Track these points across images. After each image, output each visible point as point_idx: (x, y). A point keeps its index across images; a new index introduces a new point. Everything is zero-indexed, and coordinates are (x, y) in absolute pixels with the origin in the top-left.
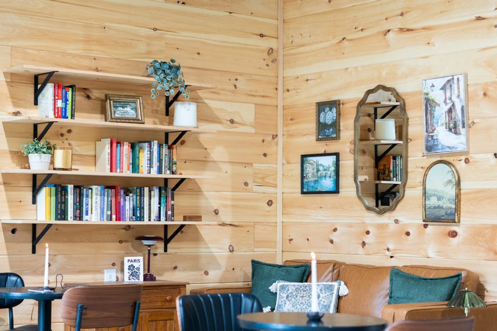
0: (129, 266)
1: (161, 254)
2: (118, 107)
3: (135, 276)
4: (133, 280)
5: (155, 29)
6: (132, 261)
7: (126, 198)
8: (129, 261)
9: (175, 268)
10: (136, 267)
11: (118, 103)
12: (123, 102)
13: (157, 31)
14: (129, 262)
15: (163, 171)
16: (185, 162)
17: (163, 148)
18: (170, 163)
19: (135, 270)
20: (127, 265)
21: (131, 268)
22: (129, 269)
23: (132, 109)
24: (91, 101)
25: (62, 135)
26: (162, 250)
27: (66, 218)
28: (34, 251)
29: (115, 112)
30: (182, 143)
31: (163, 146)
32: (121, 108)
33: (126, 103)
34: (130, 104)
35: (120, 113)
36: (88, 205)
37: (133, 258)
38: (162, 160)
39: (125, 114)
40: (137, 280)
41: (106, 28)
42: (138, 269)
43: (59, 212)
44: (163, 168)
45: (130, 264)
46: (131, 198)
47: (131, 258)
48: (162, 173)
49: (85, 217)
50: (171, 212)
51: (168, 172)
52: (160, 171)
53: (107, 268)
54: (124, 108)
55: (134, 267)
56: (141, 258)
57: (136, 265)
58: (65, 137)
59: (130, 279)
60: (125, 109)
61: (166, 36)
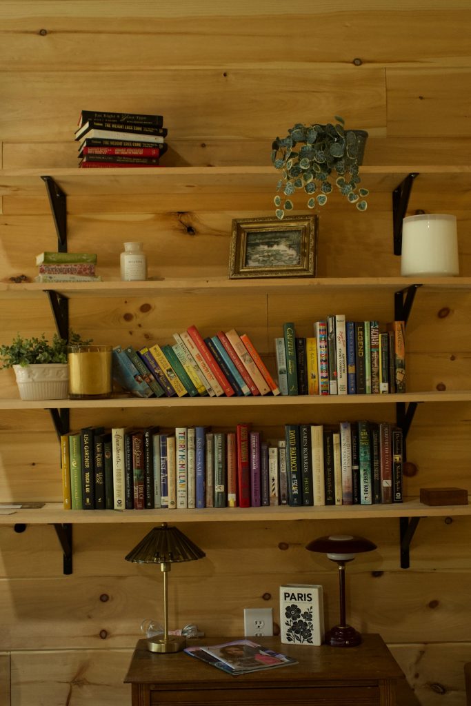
0: (288, 608)
1: (392, 572)
2: (258, 245)
3: (302, 634)
4: (297, 642)
5: (358, 62)
6: (293, 597)
7: (270, 453)
8: (286, 595)
9: (434, 605)
10: (302, 612)
11: (259, 236)
12: (271, 232)
13: (364, 66)
14: (288, 599)
15: (368, 384)
16: (453, 358)
17: (363, 330)
18: (389, 365)
19: (301, 618)
20: (284, 604)
21: (293, 612)
22: (288, 615)
23: (290, 247)
24: (196, 238)
25: (128, 317)
26: (396, 564)
27: (108, 504)
28: (68, 569)
29: (247, 258)
30: (443, 314)
31: (363, 325)
32: (266, 248)
33: (278, 234)
34: (287, 235)
35: (261, 259)
36: (165, 472)
37: (295, 591)
38: (363, 359)
39: (272, 258)
40: (306, 643)
41: (230, 76)
42: (308, 616)
43: (88, 490)
44: (368, 377)
45: (289, 603)
46: (283, 452)
47: (291, 590)
48: (363, 392)
49: (161, 500)
50: (389, 482)
51: (384, 386)
52: (357, 385)
53: (250, 606)
54: (272, 246)
55: (299, 611)
56: (314, 592)
57: (303, 607)
58: (135, 322)
59: (289, 639)
60: (275, 247)
61: (389, 73)
